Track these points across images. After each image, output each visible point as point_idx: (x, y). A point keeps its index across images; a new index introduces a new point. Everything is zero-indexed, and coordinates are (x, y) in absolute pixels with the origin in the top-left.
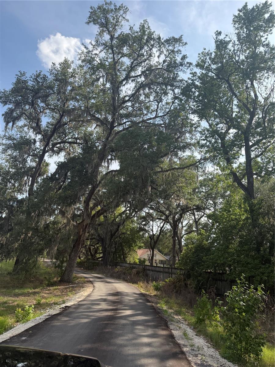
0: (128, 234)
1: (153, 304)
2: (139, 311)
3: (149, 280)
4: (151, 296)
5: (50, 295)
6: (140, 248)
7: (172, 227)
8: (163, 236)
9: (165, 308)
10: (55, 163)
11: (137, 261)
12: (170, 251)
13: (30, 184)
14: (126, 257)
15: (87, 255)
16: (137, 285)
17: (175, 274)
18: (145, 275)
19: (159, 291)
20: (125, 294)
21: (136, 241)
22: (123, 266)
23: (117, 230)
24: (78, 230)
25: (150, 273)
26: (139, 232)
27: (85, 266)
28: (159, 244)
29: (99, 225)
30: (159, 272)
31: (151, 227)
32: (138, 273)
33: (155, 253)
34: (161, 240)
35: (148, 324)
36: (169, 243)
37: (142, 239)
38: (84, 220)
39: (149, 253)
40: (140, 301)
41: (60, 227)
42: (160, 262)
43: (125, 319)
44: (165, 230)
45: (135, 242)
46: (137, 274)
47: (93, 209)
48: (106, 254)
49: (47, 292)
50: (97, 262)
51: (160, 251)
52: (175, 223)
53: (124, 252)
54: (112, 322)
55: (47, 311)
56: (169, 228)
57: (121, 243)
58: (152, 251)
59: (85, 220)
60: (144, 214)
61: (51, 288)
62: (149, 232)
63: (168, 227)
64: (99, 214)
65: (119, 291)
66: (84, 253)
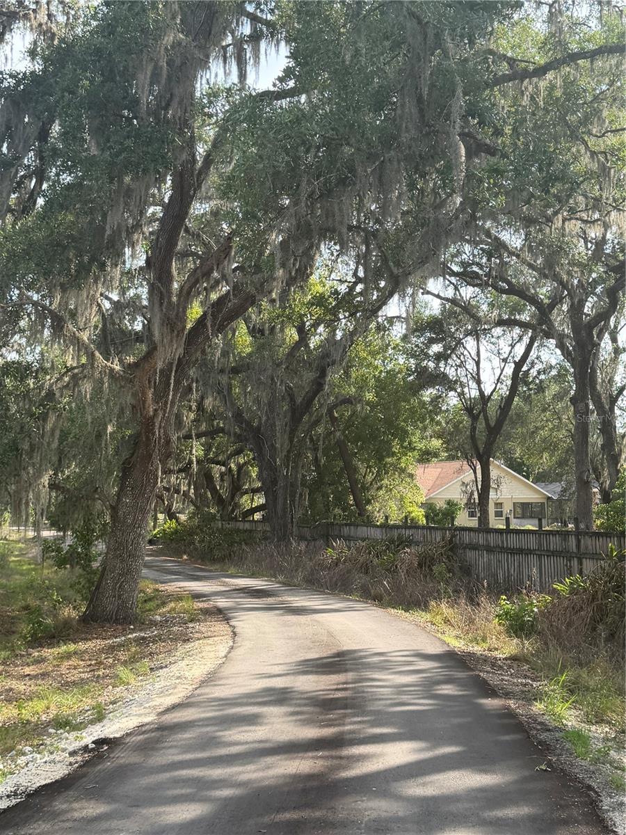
0: (368, 403)
1: (512, 703)
2: (450, 744)
3: (479, 591)
4: (494, 663)
5: (42, 686)
6: (426, 456)
7: (566, 353)
8: (527, 399)
9: (571, 718)
11: (419, 514)
12: (561, 463)
14: (369, 502)
15: (199, 503)
16: (428, 616)
17: (595, 556)
18: (456, 570)
19: (528, 636)
20: (376, 659)
21: (406, 432)
22: (356, 539)
23: (318, 385)
24: (135, 395)
25: (481, 560)
26: (415, 389)
27: (196, 549)
28: (509, 437)
29: (235, 371)
30: (520, 551)
31: (471, 366)
32: (425, 563)
33: (494, 473)
34: (521, 418)
35: (500, 813)
36: (558, 428)
37: (432, 420)
38: (155, 348)
39: (468, 476)
40: (447, 690)
41: (51, 385)
42: (519, 510)
43: (385, 794)
44: (533, 372)
45: (403, 435)
46: (420, 565)
47: (187, 294)
48: (280, 492)
49: (27, 670)
50: (247, 526)
51: (516, 466)
52: (584, 333)
53: (356, 481)
54: (318, 814)
55: (21, 760)
56: (553, 362)
57: (340, 445)
58: (479, 467)
59: (160, 349)
60: (433, 307)
61: (48, 652)
62: (462, 386)
63: (549, 355)
64: (222, 316)
65: (345, 648)
66: (186, 494)
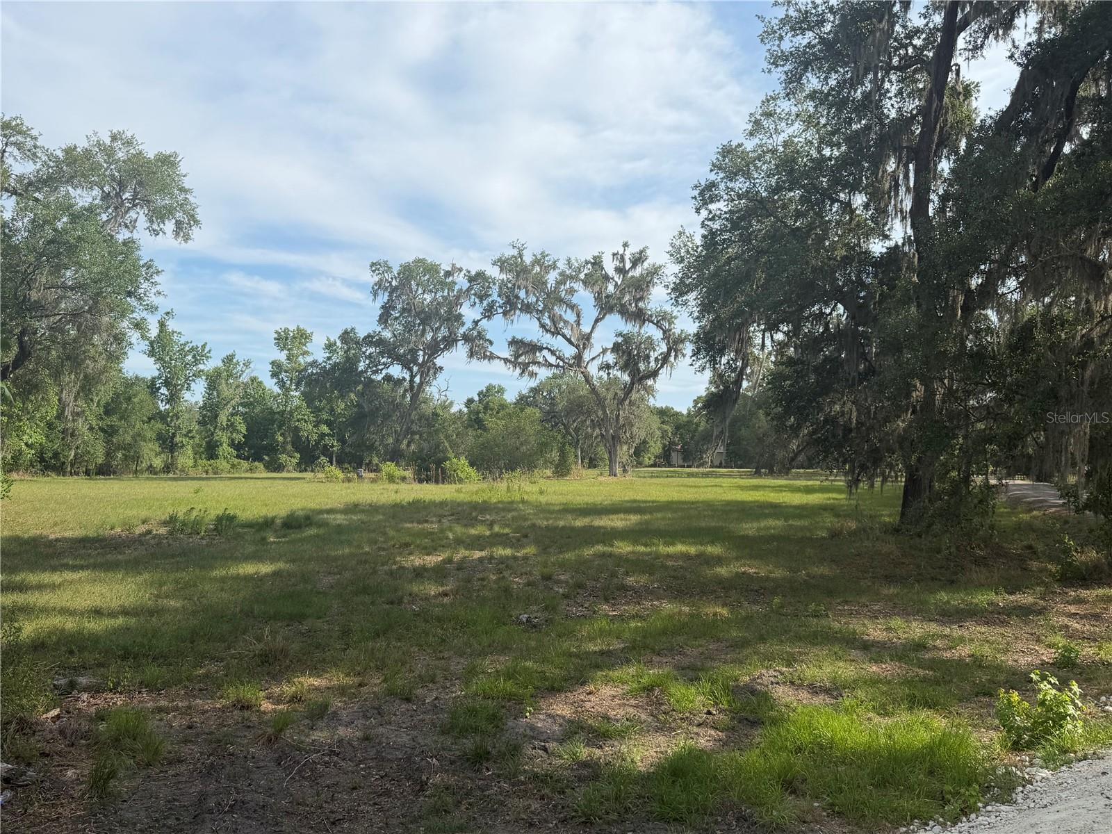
10: (1011, 57)
13: (912, 184)
41: (1085, 335)
